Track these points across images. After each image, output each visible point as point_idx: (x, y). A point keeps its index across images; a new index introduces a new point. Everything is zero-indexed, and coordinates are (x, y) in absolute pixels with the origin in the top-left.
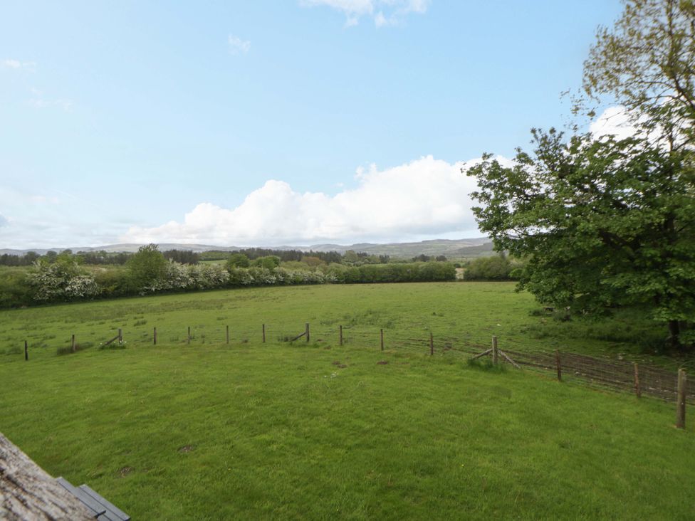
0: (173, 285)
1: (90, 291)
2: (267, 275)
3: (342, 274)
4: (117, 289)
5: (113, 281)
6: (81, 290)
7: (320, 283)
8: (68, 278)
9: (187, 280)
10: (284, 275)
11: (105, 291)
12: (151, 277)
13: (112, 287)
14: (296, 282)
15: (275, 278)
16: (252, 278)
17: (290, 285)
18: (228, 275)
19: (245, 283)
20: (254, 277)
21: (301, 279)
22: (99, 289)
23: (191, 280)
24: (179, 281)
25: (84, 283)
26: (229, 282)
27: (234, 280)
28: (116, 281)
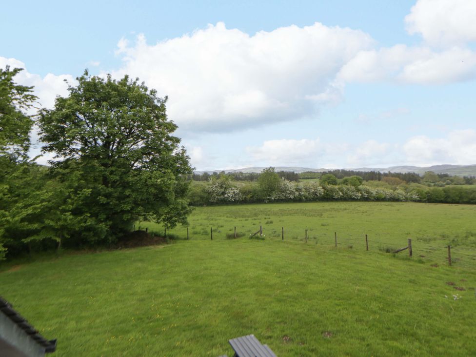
0: (285, 197)
1: (237, 198)
2: (353, 192)
3: (424, 193)
4: (252, 197)
5: (249, 192)
6: (232, 197)
7: (401, 201)
8: (226, 189)
9: (294, 193)
10: (368, 192)
11: (245, 198)
12: (271, 190)
13: (249, 196)
14: (378, 199)
15: (360, 195)
16: (341, 194)
17: (373, 201)
18: (322, 190)
19: (336, 197)
20: (343, 193)
21: (383, 197)
22: (241, 197)
23: (297, 193)
24: (289, 193)
25: (234, 193)
26: (323, 196)
27: (327, 195)
28: (251, 192)
